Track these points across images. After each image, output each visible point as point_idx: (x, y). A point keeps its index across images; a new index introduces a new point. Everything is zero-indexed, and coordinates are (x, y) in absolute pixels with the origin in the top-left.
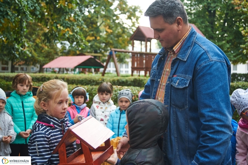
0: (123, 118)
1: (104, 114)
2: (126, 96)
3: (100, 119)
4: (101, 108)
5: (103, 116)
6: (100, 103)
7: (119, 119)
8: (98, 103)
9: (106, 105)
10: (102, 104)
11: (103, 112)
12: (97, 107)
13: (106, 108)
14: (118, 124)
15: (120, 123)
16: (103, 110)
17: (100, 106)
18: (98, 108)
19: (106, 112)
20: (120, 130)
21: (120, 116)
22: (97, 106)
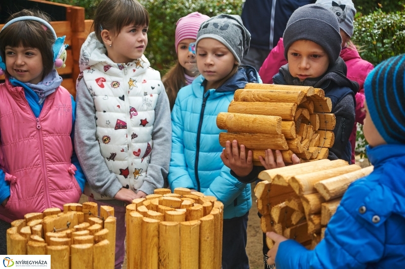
0: (210, 114)
1: (125, 105)
2: (215, 33)
3: (114, 123)
4: (115, 84)
5: (123, 112)
6: (107, 68)
7: (198, 116)
8: (102, 68)
9: (130, 71)
10: (115, 69)
11: (122, 98)
12: (101, 82)
13: (132, 81)
14: (195, 135)
15: (203, 130)
16: (120, 91)
17: (109, 79)
18: (102, 86)
19: (131, 98)
20: (201, 154)
21: (204, 106)
22: (97, 80)
